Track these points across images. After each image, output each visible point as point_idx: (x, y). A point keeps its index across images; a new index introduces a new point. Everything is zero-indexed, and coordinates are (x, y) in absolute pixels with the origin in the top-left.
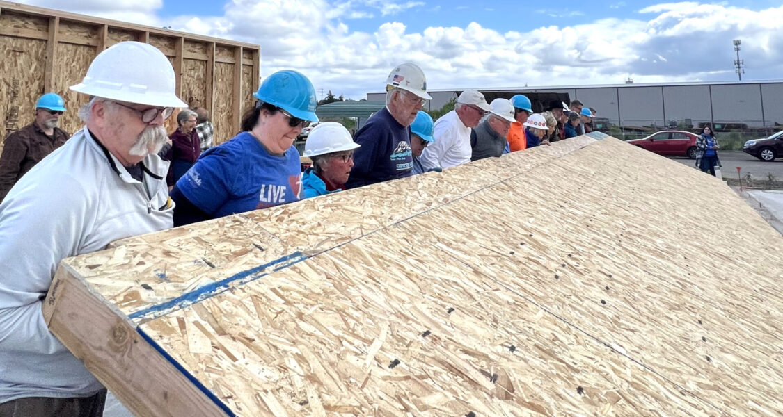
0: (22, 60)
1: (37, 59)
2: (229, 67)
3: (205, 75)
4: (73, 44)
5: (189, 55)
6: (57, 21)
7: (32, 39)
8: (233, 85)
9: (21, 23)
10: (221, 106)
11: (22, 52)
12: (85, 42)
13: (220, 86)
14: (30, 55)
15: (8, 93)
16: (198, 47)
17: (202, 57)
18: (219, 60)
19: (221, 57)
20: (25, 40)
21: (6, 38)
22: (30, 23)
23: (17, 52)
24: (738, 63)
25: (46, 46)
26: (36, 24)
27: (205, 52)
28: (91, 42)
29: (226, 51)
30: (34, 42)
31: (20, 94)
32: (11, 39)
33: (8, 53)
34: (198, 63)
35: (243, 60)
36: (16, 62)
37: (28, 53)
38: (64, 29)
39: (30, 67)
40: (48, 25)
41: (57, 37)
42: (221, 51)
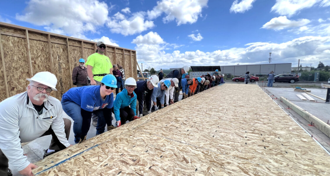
0: (76, 52)
1: (80, 52)
2: (129, 56)
3: (122, 58)
4: (88, 48)
5: (118, 52)
6: (83, 42)
7: (77, 47)
8: (130, 60)
9: (74, 42)
10: (127, 65)
11: (75, 50)
12: (91, 48)
13: (127, 60)
14: (78, 51)
15: (74, 60)
16: (120, 50)
17: (121, 53)
18: (126, 54)
19: (126, 53)
20: (76, 47)
21: (71, 46)
22: (76, 43)
23: (74, 50)
24: (270, 59)
25: (81, 48)
26: (78, 43)
27: (122, 52)
28: (92, 48)
29: (127, 52)
30: (78, 48)
31: (77, 60)
32: (72, 47)
33: (72, 50)
34: (120, 54)
35: (132, 54)
36: (74, 52)
37: (77, 50)
38: (85, 44)
39: (78, 54)
40: (81, 43)
41: (83, 46)
42: (126, 52)
